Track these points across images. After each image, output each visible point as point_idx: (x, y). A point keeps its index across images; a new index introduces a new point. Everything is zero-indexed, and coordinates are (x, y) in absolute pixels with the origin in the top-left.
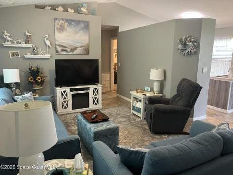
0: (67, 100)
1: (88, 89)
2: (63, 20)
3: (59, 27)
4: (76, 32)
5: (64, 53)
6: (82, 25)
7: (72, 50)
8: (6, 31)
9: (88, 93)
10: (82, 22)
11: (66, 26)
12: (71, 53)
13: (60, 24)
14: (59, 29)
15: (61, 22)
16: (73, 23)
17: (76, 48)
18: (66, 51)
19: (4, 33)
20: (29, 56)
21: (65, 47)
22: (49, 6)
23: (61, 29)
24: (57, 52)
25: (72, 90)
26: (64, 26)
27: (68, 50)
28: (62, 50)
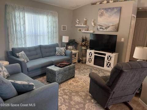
0: (91, 58)
1: (105, 55)
2: (103, 9)
3: (100, 14)
4: (111, 16)
5: (101, 30)
6: (115, 10)
7: (106, 28)
8: (77, 19)
9: (105, 58)
10: (115, 8)
11: (105, 12)
12: (105, 30)
13: (101, 12)
14: (101, 15)
15: (102, 10)
16: (109, 10)
17: (108, 27)
18: (103, 29)
19: (76, 20)
20: (84, 31)
21: (102, 26)
22: (99, 2)
23: (102, 15)
24: (98, 29)
25: (95, 53)
26: (103, 13)
27: (104, 28)
28: (100, 28)
